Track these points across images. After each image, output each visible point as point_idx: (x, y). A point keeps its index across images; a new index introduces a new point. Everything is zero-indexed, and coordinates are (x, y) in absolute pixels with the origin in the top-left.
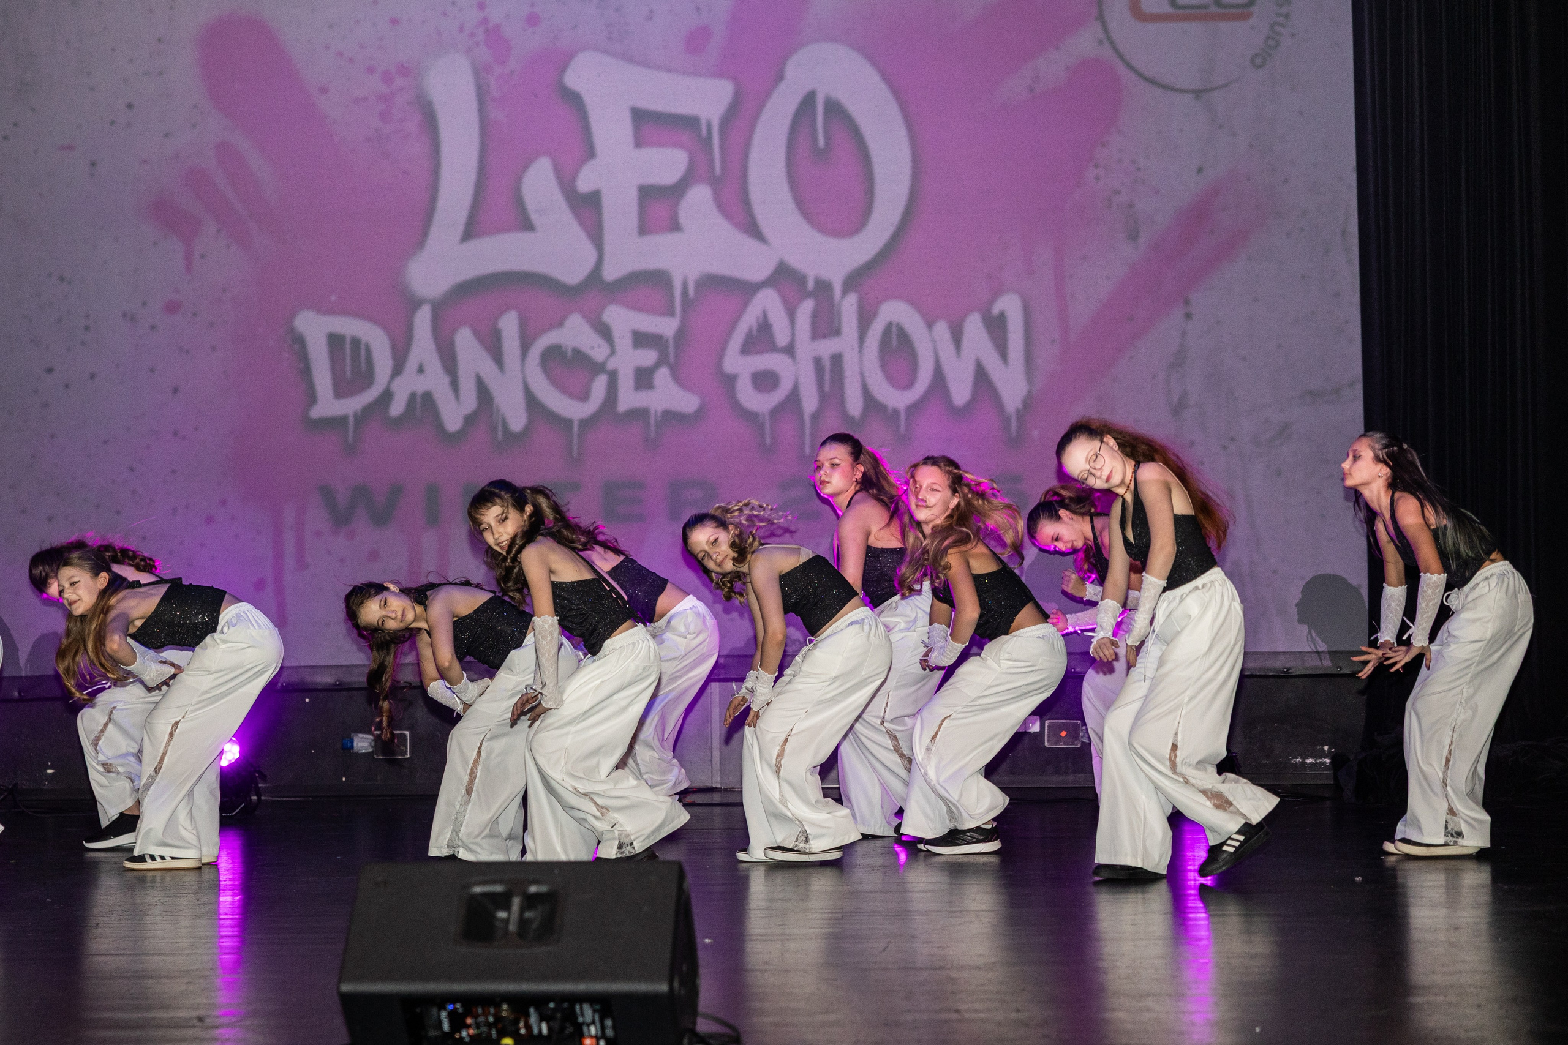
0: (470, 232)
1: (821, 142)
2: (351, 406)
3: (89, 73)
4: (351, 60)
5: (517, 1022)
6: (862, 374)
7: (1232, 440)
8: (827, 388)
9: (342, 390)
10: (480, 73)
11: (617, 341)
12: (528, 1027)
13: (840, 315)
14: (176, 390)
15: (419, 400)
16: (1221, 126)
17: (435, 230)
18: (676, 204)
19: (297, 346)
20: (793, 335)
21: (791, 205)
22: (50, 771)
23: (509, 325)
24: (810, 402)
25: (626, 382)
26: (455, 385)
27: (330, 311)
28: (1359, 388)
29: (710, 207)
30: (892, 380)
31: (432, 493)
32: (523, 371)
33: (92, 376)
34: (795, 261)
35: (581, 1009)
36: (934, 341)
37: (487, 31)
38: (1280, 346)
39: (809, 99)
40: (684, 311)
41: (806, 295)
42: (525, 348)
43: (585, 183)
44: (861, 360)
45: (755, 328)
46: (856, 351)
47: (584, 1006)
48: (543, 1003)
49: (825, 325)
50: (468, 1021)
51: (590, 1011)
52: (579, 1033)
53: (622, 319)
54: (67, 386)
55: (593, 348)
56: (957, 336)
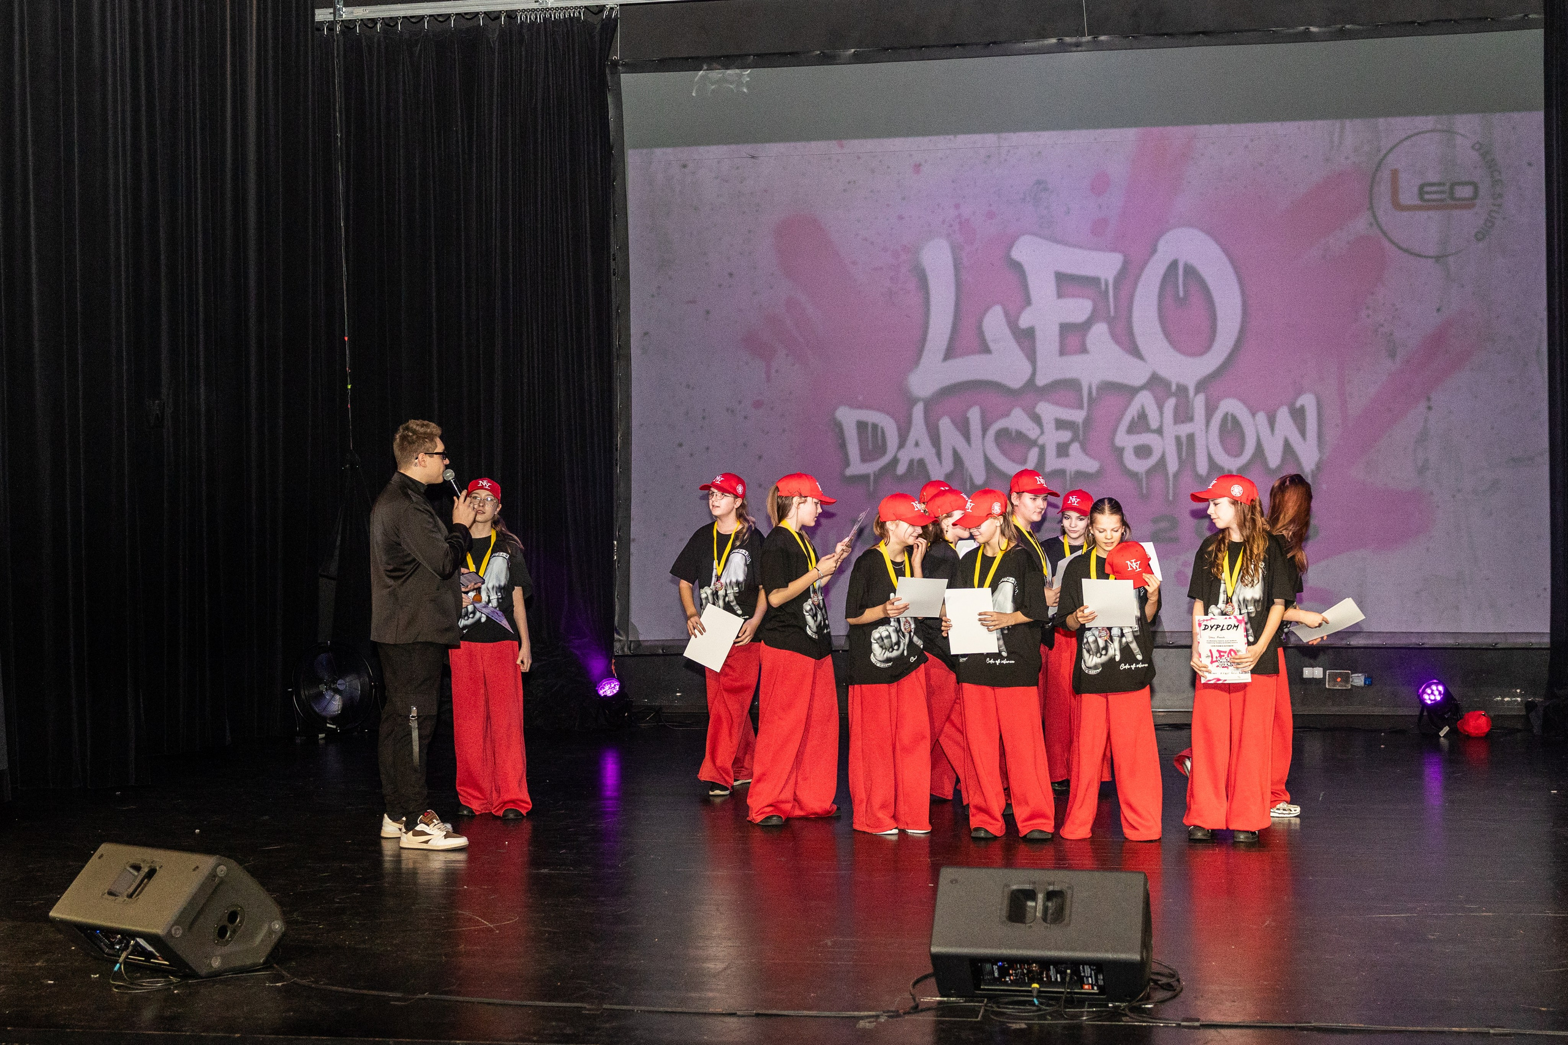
0: (950, 354)
1: (1181, 294)
2: (872, 468)
3: (705, 254)
4: (872, 243)
5: (1041, 973)
6: (1207, 447)
7: (1459, 491)
8: (1184, 454)
9: (865, 458)
10: (955, 250)
11: (1045, 424)
12: (1049, 977)
13: (1193, 408)
14: (760, 457)
15: (915, 462)
16: (1453, 280)
17: (925, 353)
18: (1084, 336)
19: (837, 429)
20: (1162, 422)
21: (1161, 336)
22: (678, 694)
24: (1172, 466)
25: (1051, 452)
26: (939, 455)
27: (860, 407)
28: (1547, 456)
29: (1107, 337)
30: (1228, 452)
32: (983, 445)
33: (708, 449)
34: (1164, 373)
35: (1083, 968)
36: (1256, 426)
37: (960, 223)
38: (1492, 428)
39: (1174, 265)
40: (1089, 405)
41: (1169, 394)
42: (985, 430)
43: (1024, 322)
44: (1207, 437)
45: (1136, 418)
46: (1204, 432)
47: (1085, 967)
48: (1058, 963)
49: (1183, 415)
50: (1011, 972)
51: (1089, 970)
52: (1081, 982)
53: (1048, 411)
54: (692, 455)
55: (1029, 430)
56: (1272, 422)
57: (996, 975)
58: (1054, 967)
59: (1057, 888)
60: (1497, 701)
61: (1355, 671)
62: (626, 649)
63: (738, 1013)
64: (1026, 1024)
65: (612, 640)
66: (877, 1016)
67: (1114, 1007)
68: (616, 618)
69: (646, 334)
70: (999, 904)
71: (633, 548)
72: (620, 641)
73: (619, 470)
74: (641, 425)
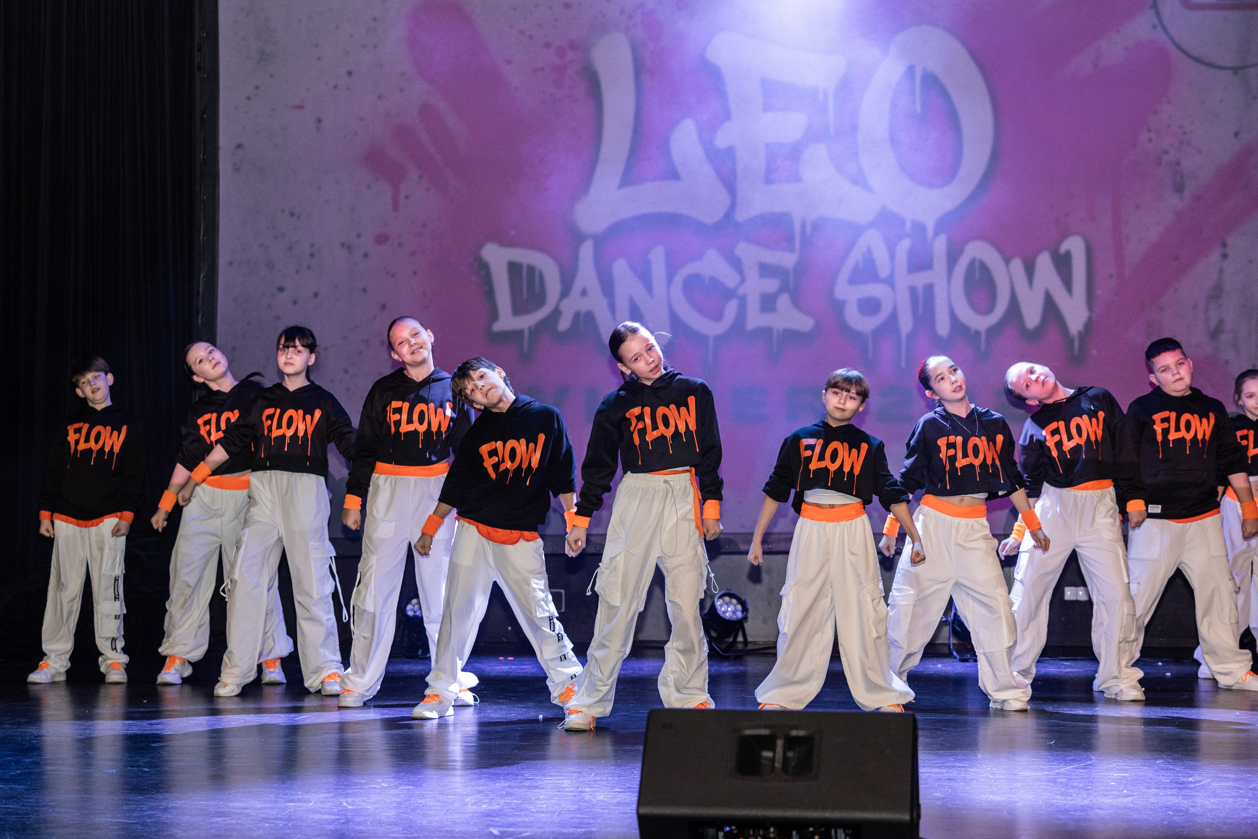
0: (628, 179)
1: (919, 108)
2: (526, 322)
3: (317, 46)
4: (531, 37)
6: (949, 302)
8: (920, 310)
9: (518, 309)
10: (637, 48)
11: (746, 271)
13: (931, 253)
14: (383, 307)
15: (582, 318)
16: (1255, 98)
17: (597, 178)
18: (797, 160)
19: (483, 272)
20: (893, 268)
21: (893, 160)
23: (657, 257)
24: (906, 324)
25: (753, 305)
26: (612, 306)
27: (513, 244)
29: (827, 163)
30: (975, 308)
31: (592, 395)
32: (668, 294)
33: (316, 295)
34: (895, 207)
36: (1010, 275)
39: (910, 72)
40: (802, 247)
41: (904, 235)
42: (670, 277)
43: (722, 140)
44: (948, 289)
45: (860, 263)
46: (945, 282)
47: (838, 831)
53: (750, 253)
54: (295, 302)
55: (727, 276)
56: (1030, 270)
58: (797, 834)
59: (801, 733)
69: (239, 146)
70: (725, 753)
73: (201, 320)
74: (231, 264)
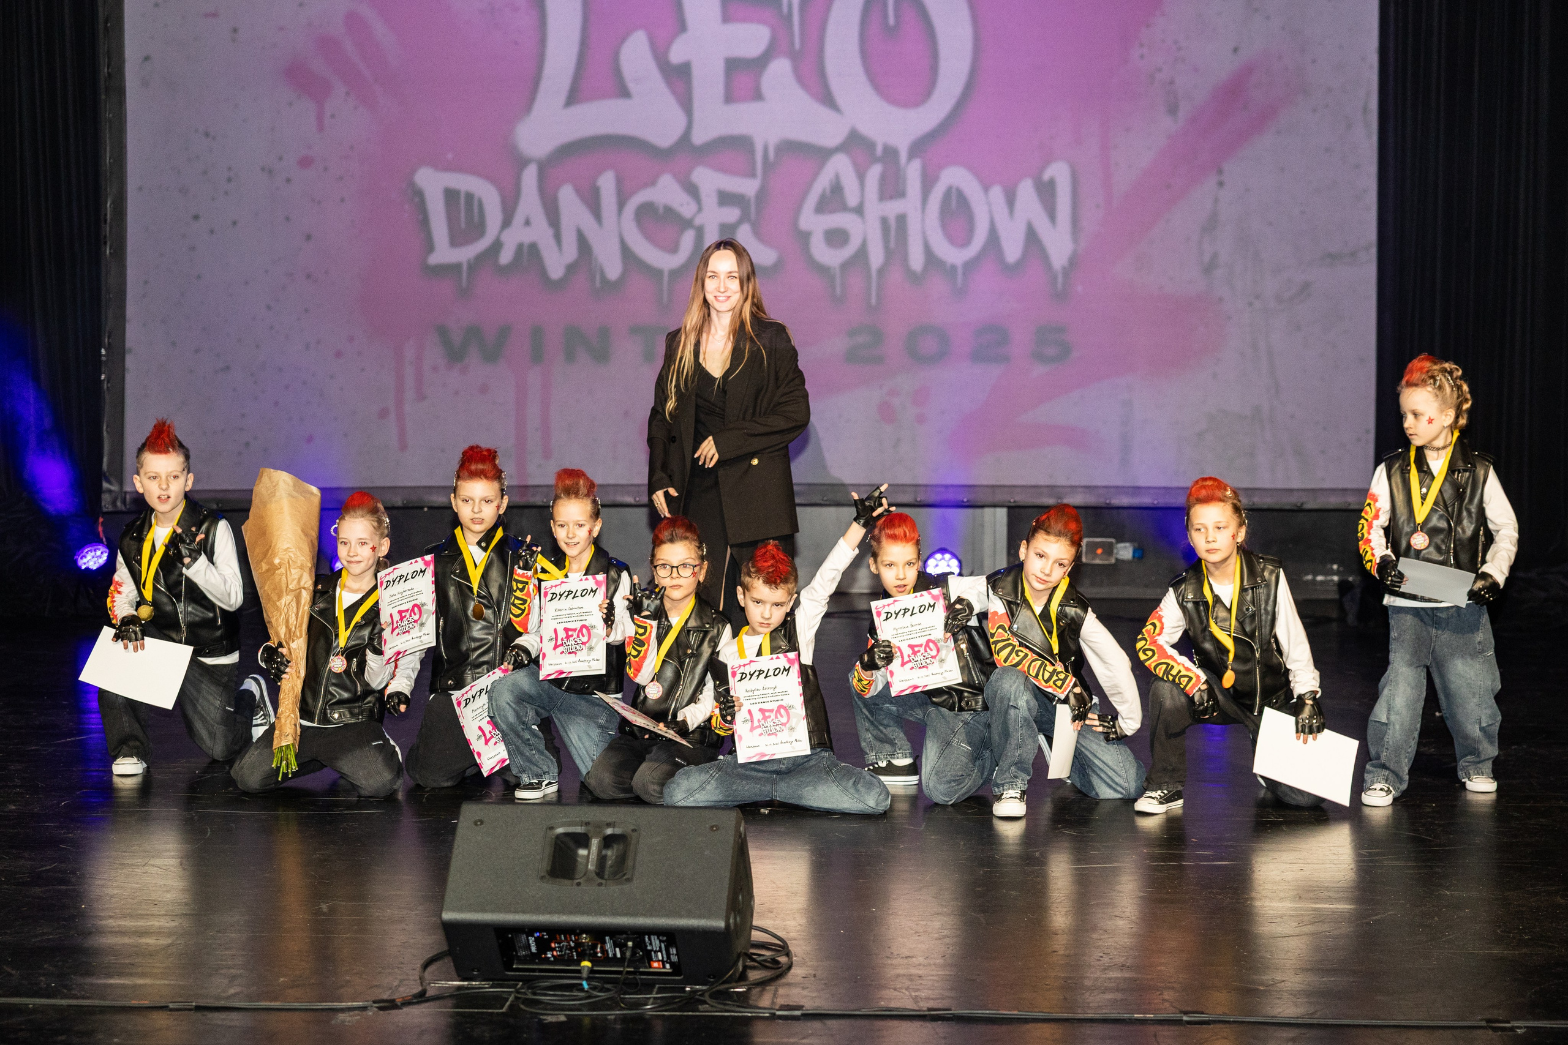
0: (574, 97)
1: (891, 21)
2: (464, 254)
5: (594, 947)
6: (924, 233)
8: (892, 245)
9: (457, 240)
11: (704, 199)
12: (604, 951)
13: (905, 179)
14: (309, 237)
15: (525, 247)
16: (1256, 10)
17: (540, 96)
18: (758, 76)
19: (417, 200)
20: (862, 196)
21: (862, 78)
23: (607, 183)
24: (876, 257)
26: (558, 237)
27: (448, 168)
28: (1374, 251)
29: (789, 79)
30: (951, 240)
31: (537, 334)
32: (619, 225)
33: (234, 223)
34: (865, 129)
35: (650, 939)
36: (989, 204)
38: (1303, 212)
40: (765, 172)
41: (875, 160)
42: (621, 205)
43: (677, 54)
44: (923, 220)
45: (828, 190)
46: (919, 212)
47: (652, 937)
48: (616, 933)
49: (892, 188)
50: (553, 945)
51: (657, 942)
52: (648, 957)
53: (708, 179)
54: (212, 232)
55: (682, 205)
56: (1011, 200)
57: (534, 949)
58: (611, 939)
59: (618, 831)
60: (1307, 581)
61: (1121, 540)
62: (119, 503)
63: (171, 1006)
64: (566, 1015)
65: (99, 490)
66: (364, 1008)
67: (694, 992)
68: (105, 460)
69: (147, 58)
70: (538, 855)
71: (130, 361)
72: (110, 491)
73: (110, 253)
74: (140, 189)
